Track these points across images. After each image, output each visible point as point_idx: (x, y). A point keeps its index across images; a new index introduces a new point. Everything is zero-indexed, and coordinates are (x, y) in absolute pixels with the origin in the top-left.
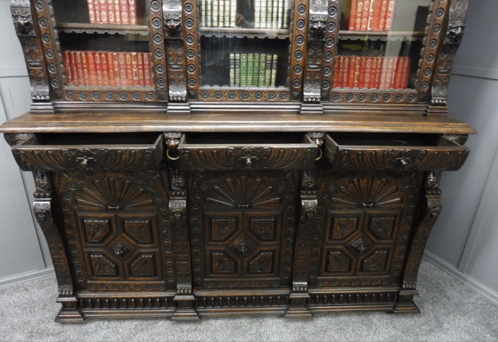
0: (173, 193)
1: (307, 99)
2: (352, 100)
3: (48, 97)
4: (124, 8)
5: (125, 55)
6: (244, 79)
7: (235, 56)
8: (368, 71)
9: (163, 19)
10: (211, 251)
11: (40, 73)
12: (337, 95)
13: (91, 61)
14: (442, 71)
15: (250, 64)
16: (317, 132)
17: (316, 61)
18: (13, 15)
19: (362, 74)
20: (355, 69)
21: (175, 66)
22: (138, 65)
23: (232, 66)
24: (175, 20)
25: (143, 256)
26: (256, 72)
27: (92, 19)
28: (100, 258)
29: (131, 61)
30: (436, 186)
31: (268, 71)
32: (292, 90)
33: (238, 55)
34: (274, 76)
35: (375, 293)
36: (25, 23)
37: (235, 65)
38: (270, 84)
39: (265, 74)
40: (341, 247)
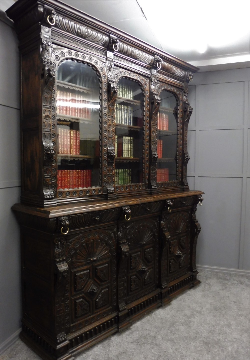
0: (121, 242)
1: (153, 187)
3: (53, 196)
4: (75, 147)
5: (73, 171)
9: (108, 152)
10: (131, 277)
11: (49, 182)
12: (159, 185)
15: (122, 174)
16: (169, 199)
17: (153, 171)
21: (109, 175)
22: (79, 176)
25: (103, 291)
27: (60, 152)
28: (82, 301)
29: (76, 175)
32: (146, 184)
33: (118, 170)
34: (130, 179)
35: (186, 279)
37: (117, 175)
38: (129, 182)
39: (127, 179)
40: (173, 257)
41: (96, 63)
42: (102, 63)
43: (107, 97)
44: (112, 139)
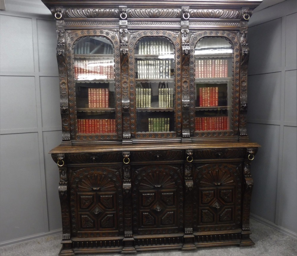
0: (125, 181)
1: (184, 136)
2: (204, 136)
3: (69, 139)
4: (104, 101)
5: (102, 120)
6: (155, 129)
7: (151, 119)
8: (210, 123)
9: (122, 105)
10: (143, 212)
11: (67, 129)
12: (197, 134)
13: (87, 123)
14: (242, 121)
15: (158, 123)
16: (189, 149)
17: (187, 120)
18: (61, 106)
19: (208, 125)
20: (205, 123)
21: (126, 124)
22: (108, 124)
23: (150, 124)
24: (127, 106)
25: (108, 215)
26: (161, 126)
27: (90, 106)
28: (86, 217)
29: (105, 123)
30: (249, 173)
31: (166, 125)
32: (177, 132)
33: (152, 119)
34: (168, 127)
35: (229, 234)
36: (65, 109)
37: (151, 123)
38: (167, 130)
39: (164, 126)
40: (208, 208)
41: (107, 34)
42: (113, 32)
43: (119, 59)
44: (127, 94)
